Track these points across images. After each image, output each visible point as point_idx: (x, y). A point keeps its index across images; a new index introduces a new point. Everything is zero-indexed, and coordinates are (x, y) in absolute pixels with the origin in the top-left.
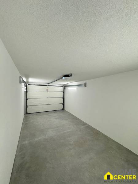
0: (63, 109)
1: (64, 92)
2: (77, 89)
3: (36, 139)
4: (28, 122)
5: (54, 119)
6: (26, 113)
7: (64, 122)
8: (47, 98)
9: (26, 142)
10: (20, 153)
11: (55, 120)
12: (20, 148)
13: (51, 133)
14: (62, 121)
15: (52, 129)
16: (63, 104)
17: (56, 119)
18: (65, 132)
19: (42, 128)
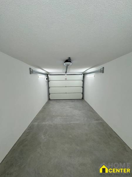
0: (83, 98)
1: (83, 81)
2: (94, 76)
3: (44, 123)
4: (47, 107)
5: (69, 107)
6: (49, 99)
7: (76, 112)
8: (66, 87)
9: (36, 123)
10: (28, 131)
11: (68, 109)
12: (30, 127)
13: (58, 121)
14: (75, 111)
15: (61, 117)
16: (83, 93)
17: (70, 107)
18: (71, 122)
19: (54, 114)
